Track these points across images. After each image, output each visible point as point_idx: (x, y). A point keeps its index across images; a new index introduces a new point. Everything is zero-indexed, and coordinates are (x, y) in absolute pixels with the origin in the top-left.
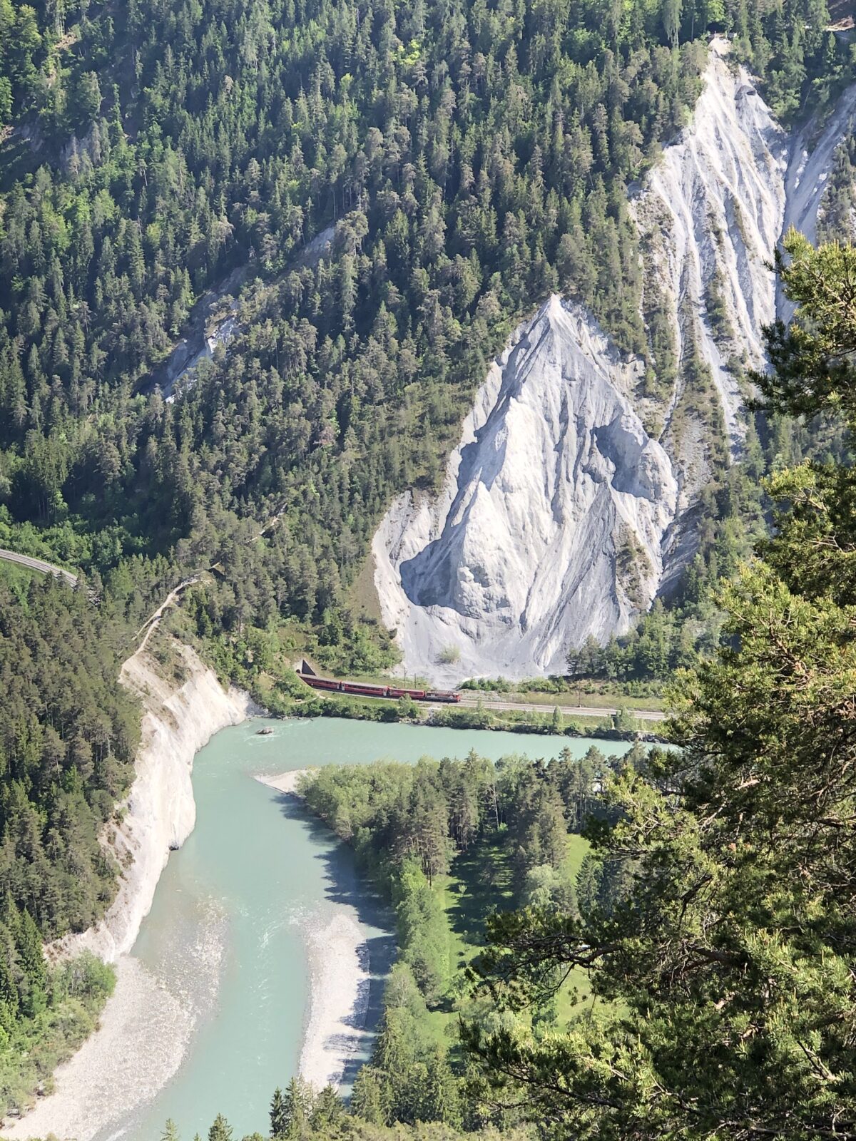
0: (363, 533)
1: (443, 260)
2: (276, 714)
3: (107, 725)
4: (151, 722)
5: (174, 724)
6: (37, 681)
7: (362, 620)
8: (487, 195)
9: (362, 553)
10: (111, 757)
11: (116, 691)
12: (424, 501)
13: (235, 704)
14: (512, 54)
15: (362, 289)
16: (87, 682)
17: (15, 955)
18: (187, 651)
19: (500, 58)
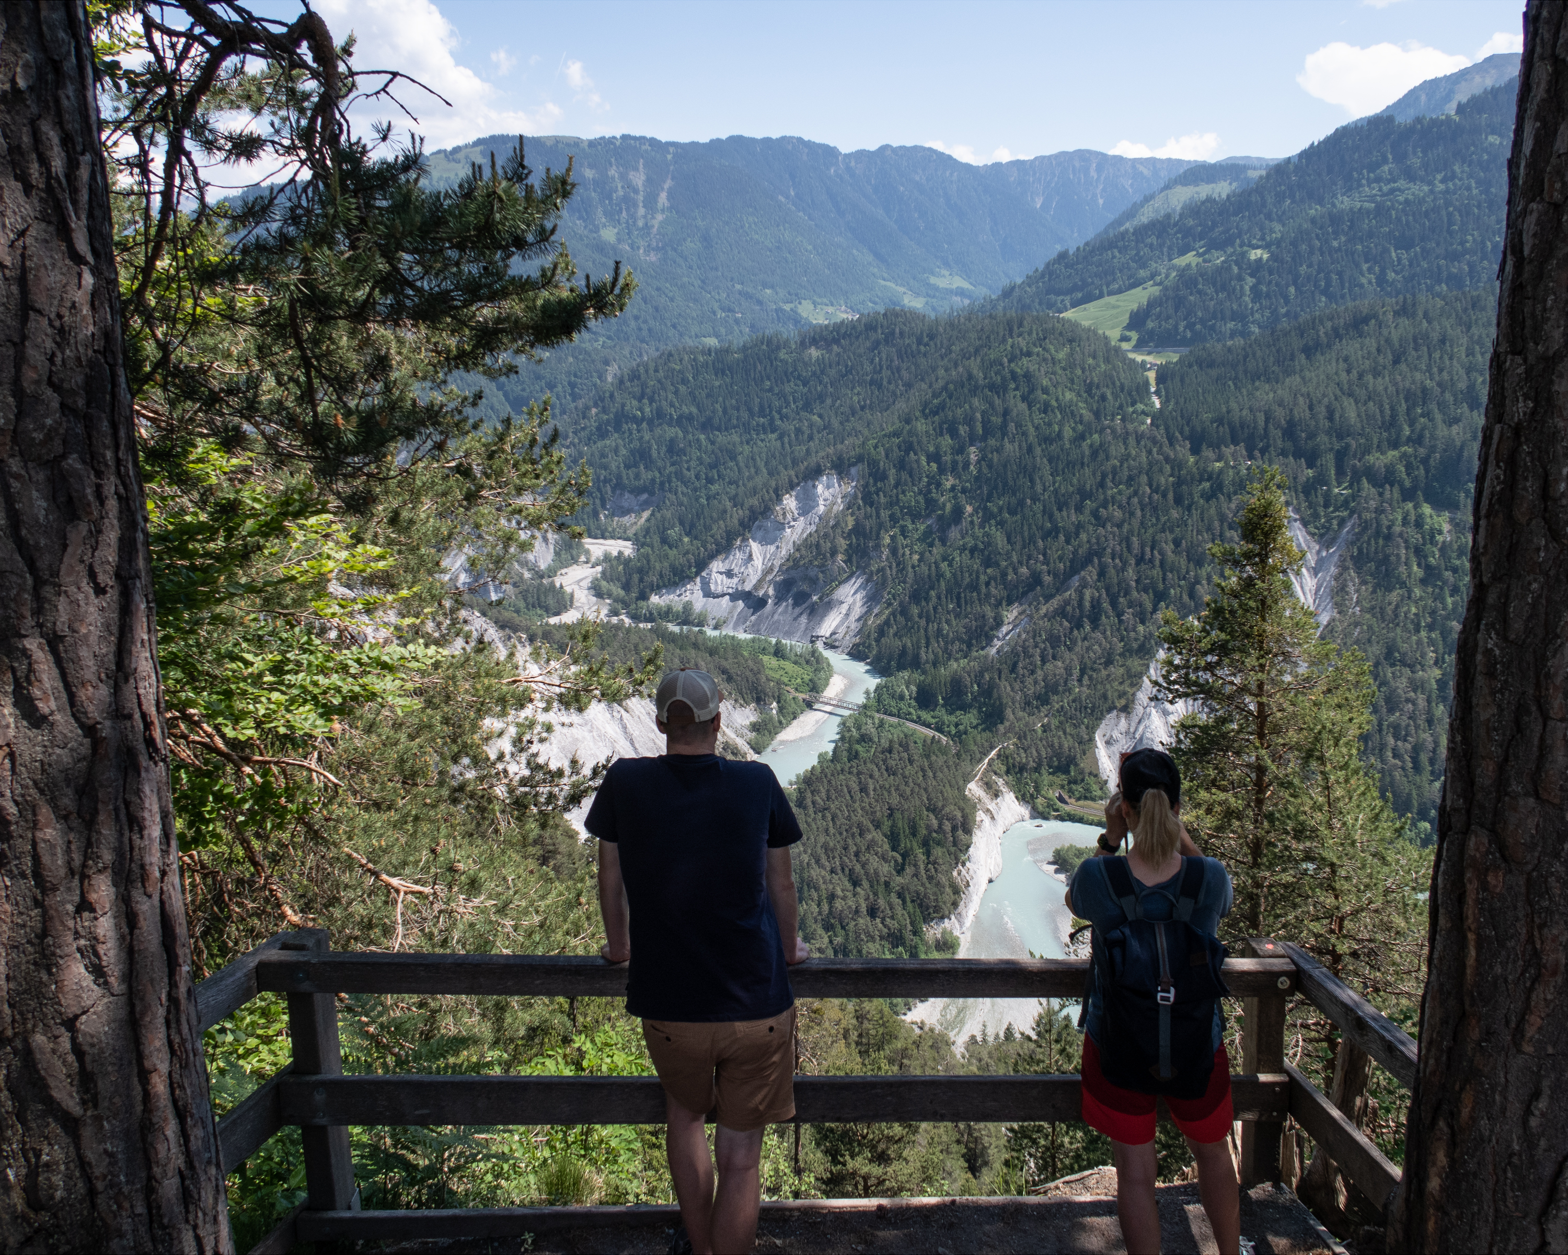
0: (1092, 730)
1: (1135, 594)
2: (1046, 818)
3: (959, 815)
4: (980, 815)
5: (993, 818)
6: (926, 790)
7: (1090, 774)
8: (1157, 563)
9: (1091, 740)
10: (960, 832)
11: (964, 798)
12: (1123, 715)
13: (1023, 811)
14: (1171, 496)
15: (1093, 606)
16: (949, 792)
17: (909, 927)
18: (1000, 782)
19: (1164, 496)
